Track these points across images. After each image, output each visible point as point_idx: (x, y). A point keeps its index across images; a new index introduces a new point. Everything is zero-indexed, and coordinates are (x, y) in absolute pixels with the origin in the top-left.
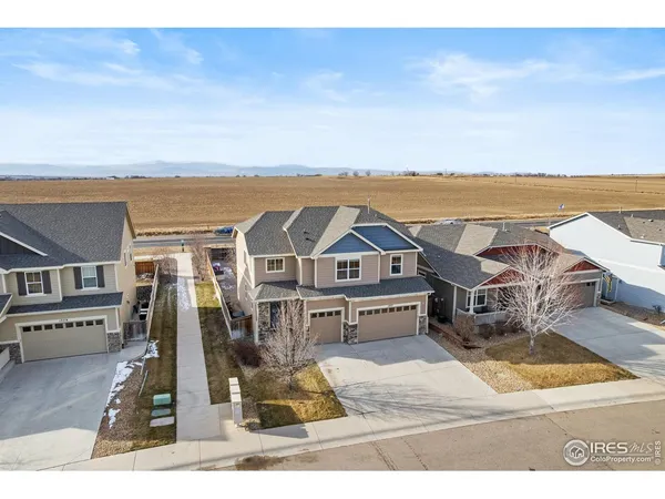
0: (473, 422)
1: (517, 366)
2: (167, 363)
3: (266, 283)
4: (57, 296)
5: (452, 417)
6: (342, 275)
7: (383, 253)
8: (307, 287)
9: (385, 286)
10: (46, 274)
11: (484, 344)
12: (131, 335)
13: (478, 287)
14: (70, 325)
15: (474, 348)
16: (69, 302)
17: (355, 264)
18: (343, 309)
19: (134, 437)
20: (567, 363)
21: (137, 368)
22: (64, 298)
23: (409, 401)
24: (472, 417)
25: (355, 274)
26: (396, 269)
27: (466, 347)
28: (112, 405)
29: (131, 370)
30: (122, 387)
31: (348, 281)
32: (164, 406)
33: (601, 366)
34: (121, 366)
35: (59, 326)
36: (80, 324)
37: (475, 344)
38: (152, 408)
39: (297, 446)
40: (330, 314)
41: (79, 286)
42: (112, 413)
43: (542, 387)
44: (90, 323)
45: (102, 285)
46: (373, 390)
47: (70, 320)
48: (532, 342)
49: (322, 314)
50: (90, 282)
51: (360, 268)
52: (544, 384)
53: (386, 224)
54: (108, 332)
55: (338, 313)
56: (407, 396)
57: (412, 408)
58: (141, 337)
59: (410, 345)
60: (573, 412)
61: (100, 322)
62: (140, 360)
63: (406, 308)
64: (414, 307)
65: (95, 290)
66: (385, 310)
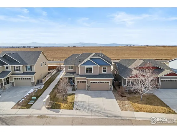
0: (107, 118)
1: (134, 104)
2: (43, 90)
3: (68, 72)
4: (22, 72)
5: (101, 115)
6: (87, 72)
7: (99, 66)
8: (77, 74)
9: (100, 76)
10: (19, 67)
11: (128, 96)
12: (39, 83)
13: (128, 78)
14: (24, 79)
15: (124, 96)
16: (24, 73)
17: (91, 69)
18: (86, 81)
19: (22, 106)
20: (152, 105)
21: (35, 90)
22: (23, 73)
23: (93, 109)
24: (108, 116)
25: (91, 72)
26: (104, 71)
27: (121, 96)
28: (24, 98)
29: (33, 91)
30: (29, 94)
31: (89, 73)
32: (34, 100)
33: (165, 108)
34: (32, 89)
35: (22, 79)
36: (26, 79)
37: (125, 95)
38: (31, 100)
39: (55, 115)
40: (83, 82)
41: (26, 70)
42: (23, 99)
43: (137, 111)
44: (28, 79)
45: (31, 70)
46: (85, 104)
47: (24, 78)
48: (141, 97)
49: (81, 82)
50: (29, 69)
51: (92, 70)
52: (139, 110)
53: (100, 58)
54: (31, 81)
55: (85, 82)
56: (93, 107)
57: (92, 111)
58: (41, 83)
59: (105, 93)
60: (142, 121)
61: (30, 79)
62: (37, 89)
63: (106, 82)
64: (108, 82)
65: (30, 71)
66: (99, 83)
